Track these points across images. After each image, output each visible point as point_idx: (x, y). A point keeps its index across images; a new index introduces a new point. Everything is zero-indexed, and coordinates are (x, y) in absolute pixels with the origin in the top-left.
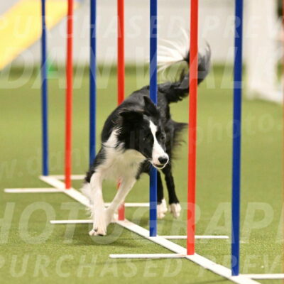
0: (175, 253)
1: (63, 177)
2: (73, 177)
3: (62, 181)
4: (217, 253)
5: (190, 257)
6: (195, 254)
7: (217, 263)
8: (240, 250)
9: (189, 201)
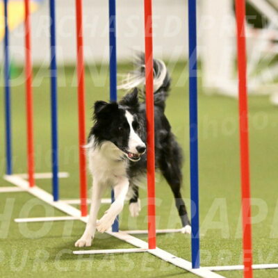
1: (26, 176)
2: (37, 176)
3: (25, 179)
4: (178, 246)
5: (152, 251)
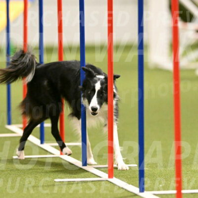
0: (100, 177)
1: (22, 125)
4: (129, 177)
5: (110, 180)
6: (114, 177)
7: (129, 184)
8: (145, 174)
9: (109, 140)
